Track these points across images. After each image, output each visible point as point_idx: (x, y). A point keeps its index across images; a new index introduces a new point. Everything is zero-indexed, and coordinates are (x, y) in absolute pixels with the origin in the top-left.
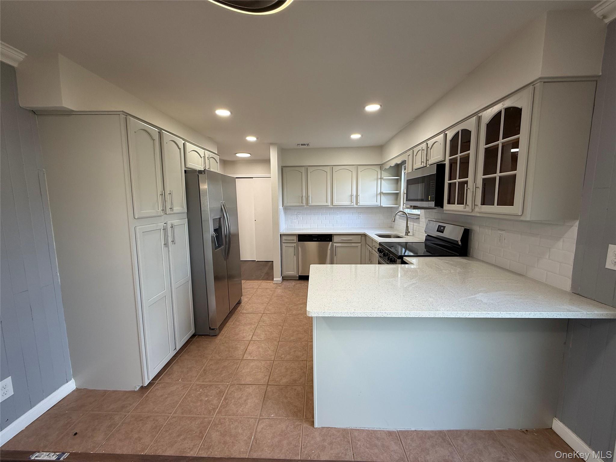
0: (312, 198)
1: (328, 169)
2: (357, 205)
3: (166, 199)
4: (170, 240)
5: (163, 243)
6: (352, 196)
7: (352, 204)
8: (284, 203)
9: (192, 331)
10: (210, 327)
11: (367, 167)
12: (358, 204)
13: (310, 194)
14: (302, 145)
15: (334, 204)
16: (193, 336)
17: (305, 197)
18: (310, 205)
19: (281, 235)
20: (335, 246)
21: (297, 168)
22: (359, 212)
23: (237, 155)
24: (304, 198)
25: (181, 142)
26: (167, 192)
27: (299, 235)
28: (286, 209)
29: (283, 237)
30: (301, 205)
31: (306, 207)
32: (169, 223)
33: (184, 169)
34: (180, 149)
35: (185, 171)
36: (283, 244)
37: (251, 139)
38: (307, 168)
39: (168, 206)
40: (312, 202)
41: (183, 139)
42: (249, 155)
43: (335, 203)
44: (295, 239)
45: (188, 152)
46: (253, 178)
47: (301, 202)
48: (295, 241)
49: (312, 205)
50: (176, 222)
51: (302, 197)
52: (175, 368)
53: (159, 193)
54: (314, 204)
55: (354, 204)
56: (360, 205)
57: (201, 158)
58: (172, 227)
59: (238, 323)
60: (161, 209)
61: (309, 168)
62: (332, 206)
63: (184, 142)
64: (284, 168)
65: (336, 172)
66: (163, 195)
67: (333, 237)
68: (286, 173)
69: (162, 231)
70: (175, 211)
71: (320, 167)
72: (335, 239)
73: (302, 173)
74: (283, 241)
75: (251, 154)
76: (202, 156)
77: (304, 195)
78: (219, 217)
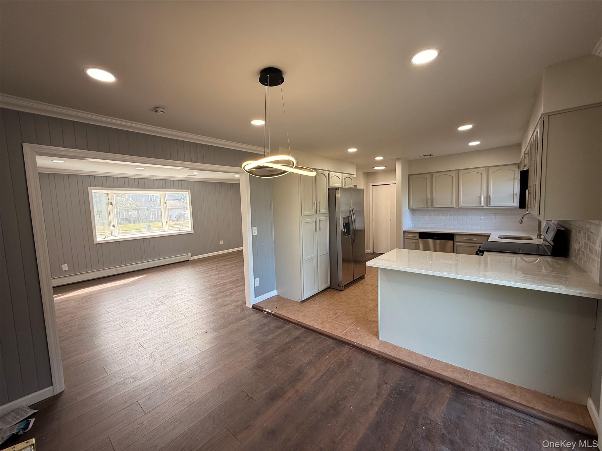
0: (436, 200)
1: (454, 174)
2: (487, 206)
3: (317, 206)
4: (318, 228)
5: (314, 229)
6: (481, 197)
7: (481, 206)
8: (410, 205)
9: (328, 285)
10: (339, 285)
11: (500, 168)
12: (489, 206)
13: (435, 197)
14: (424, 156)
15: (459, 206)
16: (329, 288)
17: (430, 200)
18: (434, 207)
19: (404, 232)
20: (457, 245)
21: (422, 175)
22: (493, 214)
23: (375, 168)
24: (428, 201)
25: (327, 173)
26: (318, 202)
27: (420, 233)
28: (413, 211)
29: (406, 234)
30: (426, 207)
31: (430, 208)
32: (318, 218)
33: (328, 188)
34: (326, 177)
35: (329, 189)
36: (406, 240)
37: (379, 158)
38: (432, 174)
39: (318, 210)
40: (436, 204)
41: (328, 171)
42: (384, 168)
43: (461, 204)
44: (417, 236)
45: (331, 178)
46: (389, 184)
47: (425, 204)
48: (417, 238)
49: (437, 207)
50: (322, 218)
51: (427, 200)
52: (317, 299)
53: (314, 203)
54: (438, 206)
55: (484, 206)
56: (491, 206)
57: (340, 179)
58: (319, 221)
59: (357, 288)
60: (314, 211)
61: (434, 174)
62: (458, 208)
63: (329, 172)
64: (410, 176)
65: (462, 175)
66: (316, 204)
67: (454, 237)
68: (412, 180)
69: (314, 223)
70: (321, 212)
71: (447, 172)
72: (457, 238)
73: (427, 179)
74: (406, 237)
75: (385, 167)
76: (340, 178)
77: (429, 198)
78: (348, 216)
